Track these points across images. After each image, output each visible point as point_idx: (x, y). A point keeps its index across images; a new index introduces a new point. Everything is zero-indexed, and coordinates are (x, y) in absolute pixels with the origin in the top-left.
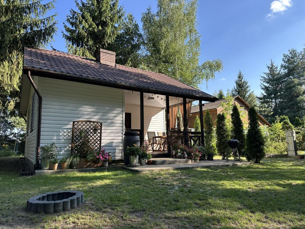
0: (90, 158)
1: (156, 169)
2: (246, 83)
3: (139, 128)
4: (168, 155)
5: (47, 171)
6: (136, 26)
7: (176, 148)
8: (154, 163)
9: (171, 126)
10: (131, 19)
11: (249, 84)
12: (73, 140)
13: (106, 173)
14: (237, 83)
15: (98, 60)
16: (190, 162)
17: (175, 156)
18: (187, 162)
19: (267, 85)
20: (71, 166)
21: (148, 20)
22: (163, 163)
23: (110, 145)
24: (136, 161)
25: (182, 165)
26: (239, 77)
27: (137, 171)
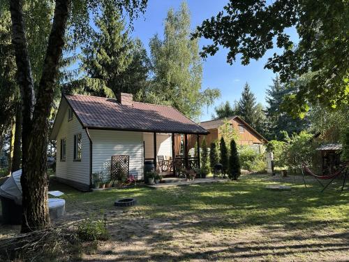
0: (124, 180)
1: (165, 186)
2: (253, 95)
3: (153, 157)
4: (173, 176)
5: (98, 189)
6: (144, 51)
7: (179, 171)
8: (164, 182)
9: (176, 154)
10: (139, 43)
11: (255, 96)
12: (112, 168)
13: (135, 190)
14: (243, 95)
15: (119, 101)
16: (188, 181)
17: (178, 177)
18: (186, 180)
19: (272, 98)
20: (113, 186)
21: (155, 46)
22: (170, 182)
23: (134, 170)
24: (153, 181)
25: (183, 183)
26: (246, 89)
27: (154, 188)
